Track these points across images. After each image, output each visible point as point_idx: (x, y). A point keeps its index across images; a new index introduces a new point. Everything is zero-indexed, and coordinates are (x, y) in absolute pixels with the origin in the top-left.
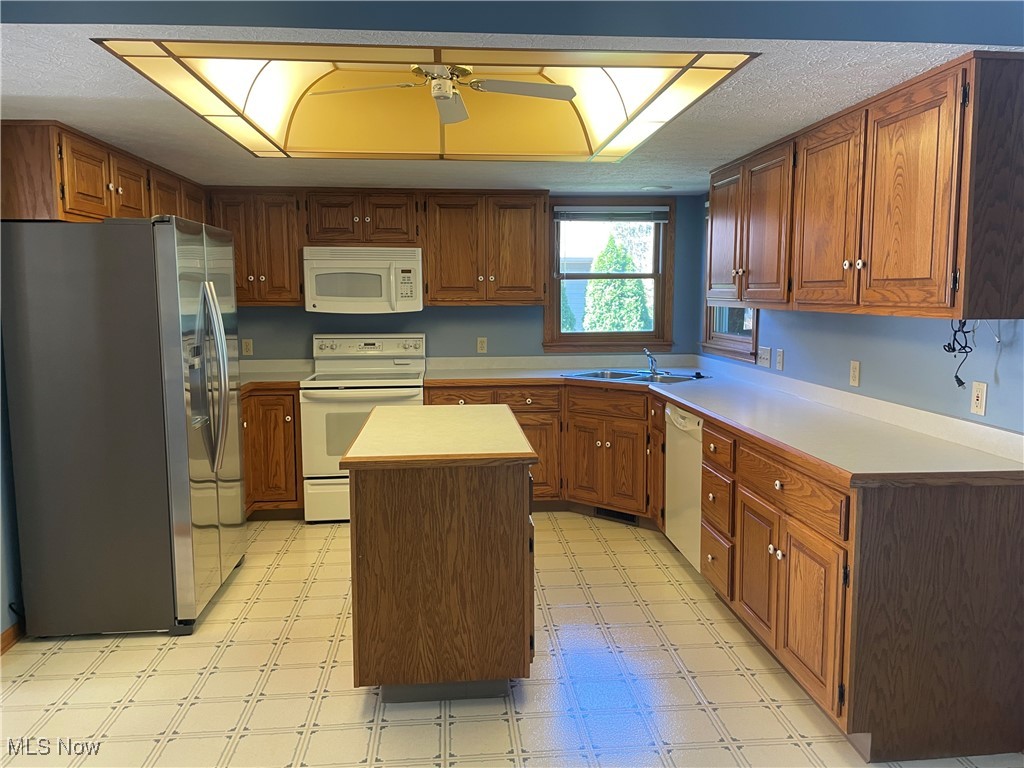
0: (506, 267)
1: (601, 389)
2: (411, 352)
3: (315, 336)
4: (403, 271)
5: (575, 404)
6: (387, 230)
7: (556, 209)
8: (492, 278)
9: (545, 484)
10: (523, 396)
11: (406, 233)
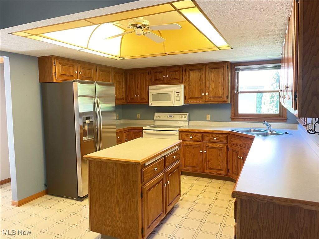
0: (212, 90)
1: (240, 136)
2: (183, 119)
3: (155, 113)
4: (177, 92)
5: (232, 141)
6: (173, 79)
7: (236, 67)
8: (207, 94)
9: (221, 170)
10: (213, 137)
11: (179, 80)
